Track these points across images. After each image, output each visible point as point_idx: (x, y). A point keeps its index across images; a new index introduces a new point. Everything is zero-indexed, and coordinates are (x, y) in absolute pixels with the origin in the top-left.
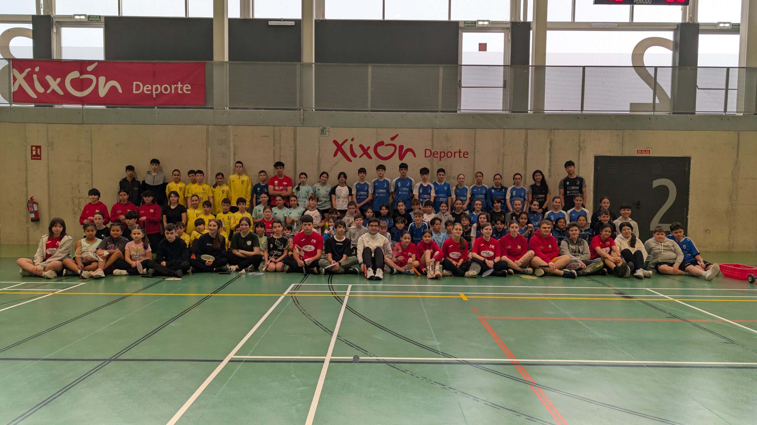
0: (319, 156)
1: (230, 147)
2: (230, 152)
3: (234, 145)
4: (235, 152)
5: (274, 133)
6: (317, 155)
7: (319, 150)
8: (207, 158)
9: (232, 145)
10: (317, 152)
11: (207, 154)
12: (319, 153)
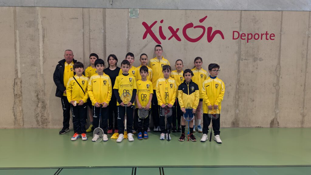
0: (128, 38)
1: (38, 29)
2: (39, 34)
3: (43, 28)
4: (44, 34)
5: (83, 15)
6: (127, 37)
7: (129, 32)
8: (16, 41)
9: (40, 27)
10: (127, 34)
11: (15, 36)
12: (128, 35)
